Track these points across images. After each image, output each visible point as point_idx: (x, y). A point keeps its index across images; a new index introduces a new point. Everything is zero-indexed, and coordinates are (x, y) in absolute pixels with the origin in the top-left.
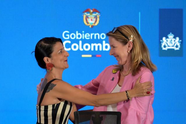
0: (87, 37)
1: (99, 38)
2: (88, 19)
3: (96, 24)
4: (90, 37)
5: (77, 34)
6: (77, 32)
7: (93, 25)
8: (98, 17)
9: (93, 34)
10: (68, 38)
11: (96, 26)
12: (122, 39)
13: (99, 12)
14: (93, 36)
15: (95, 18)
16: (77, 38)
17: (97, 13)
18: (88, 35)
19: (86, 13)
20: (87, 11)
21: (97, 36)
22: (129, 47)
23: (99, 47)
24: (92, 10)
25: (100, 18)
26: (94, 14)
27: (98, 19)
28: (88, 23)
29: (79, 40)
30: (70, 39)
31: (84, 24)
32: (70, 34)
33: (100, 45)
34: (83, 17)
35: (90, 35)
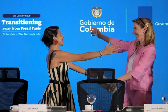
0: (94, 24)
1: (101, 24)
2: (95, 13)
3: (100, 16)
4: (96, 24)
5: (89, 22)
6: (88, 21)
7: (98, 16)
8: (101, 11)
9: (98, 22)
10: (83, 24)
11: (100, 17)
12: (142, 24)
13: (102, 9)
14: (98, 23)
15: (99, 12)
16: (89, 24)
17: (100, 9)
18: (95, 22)
19: (93, 9)
20: (95, 8)
21: (100, 23)
22: (145, 30)
23: (101, 29)
24: (97, 7)
25: (102, 12)
26: (99, 10)
27: (101, 13)
28: (95, 15)
29: (89, 26)
30: (84, 25)
31: (93, 16)
32: (84, 22)
33: (102, 28)
34: (92, 12)
35: (96, 22)
